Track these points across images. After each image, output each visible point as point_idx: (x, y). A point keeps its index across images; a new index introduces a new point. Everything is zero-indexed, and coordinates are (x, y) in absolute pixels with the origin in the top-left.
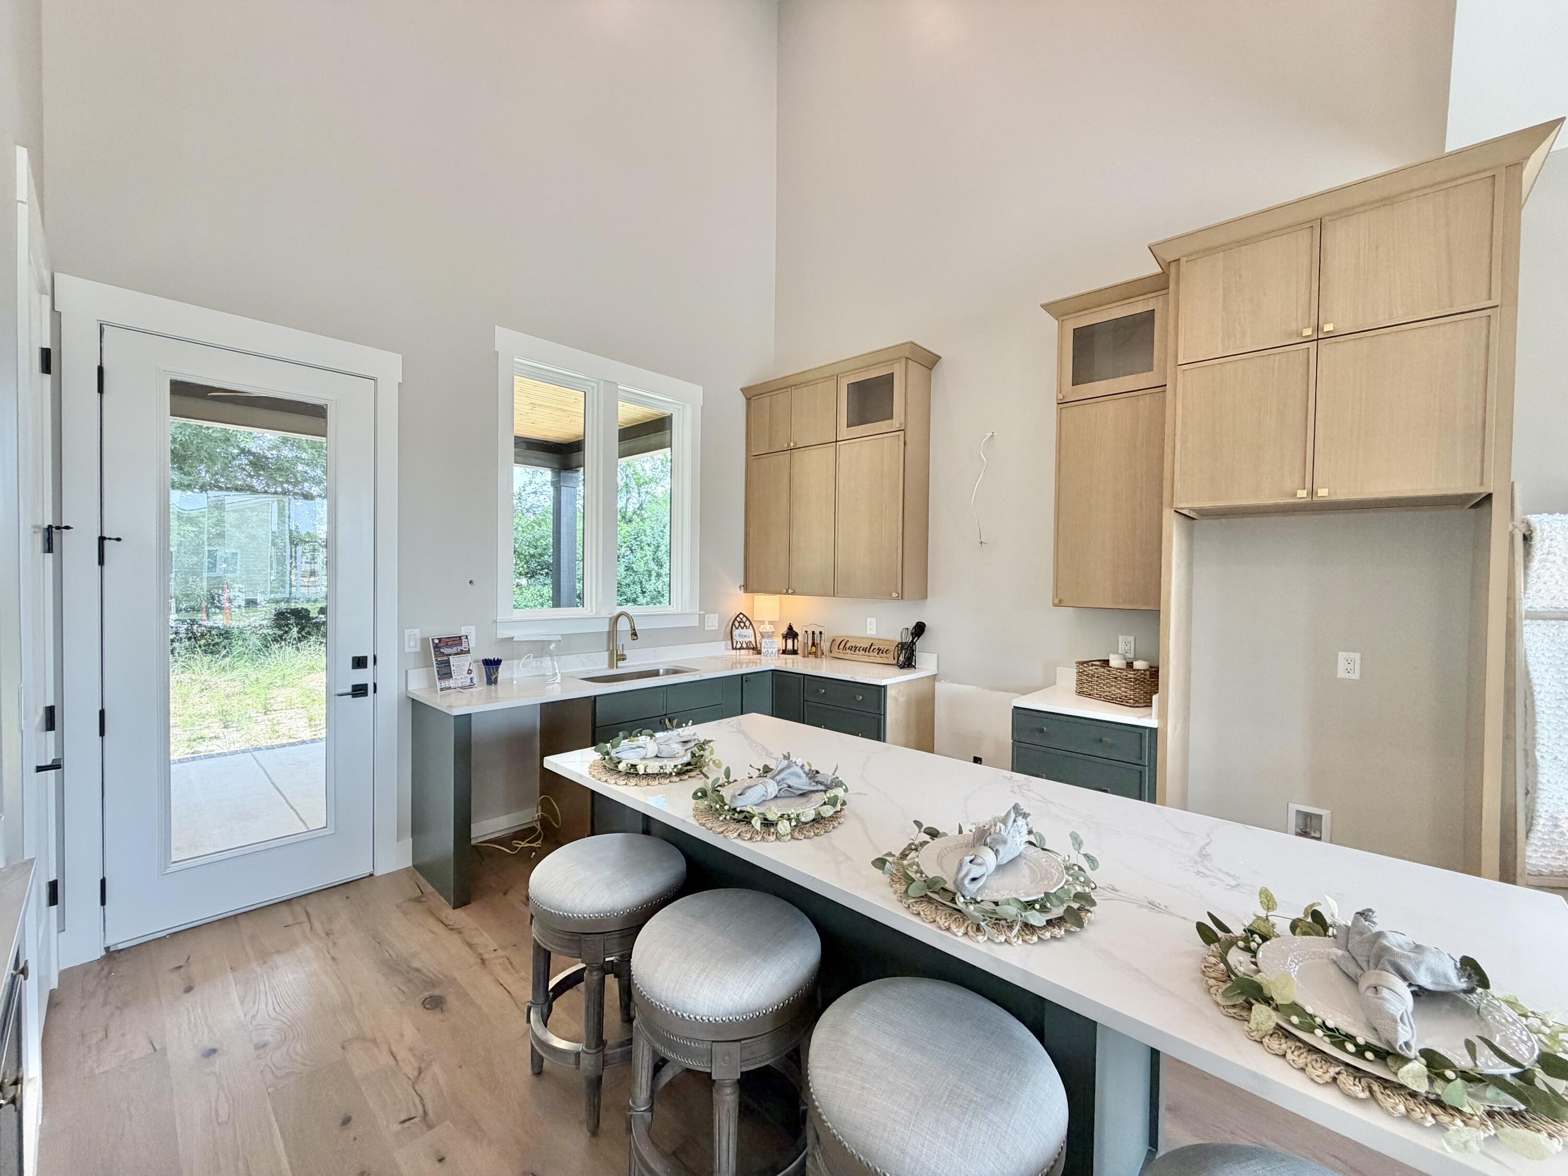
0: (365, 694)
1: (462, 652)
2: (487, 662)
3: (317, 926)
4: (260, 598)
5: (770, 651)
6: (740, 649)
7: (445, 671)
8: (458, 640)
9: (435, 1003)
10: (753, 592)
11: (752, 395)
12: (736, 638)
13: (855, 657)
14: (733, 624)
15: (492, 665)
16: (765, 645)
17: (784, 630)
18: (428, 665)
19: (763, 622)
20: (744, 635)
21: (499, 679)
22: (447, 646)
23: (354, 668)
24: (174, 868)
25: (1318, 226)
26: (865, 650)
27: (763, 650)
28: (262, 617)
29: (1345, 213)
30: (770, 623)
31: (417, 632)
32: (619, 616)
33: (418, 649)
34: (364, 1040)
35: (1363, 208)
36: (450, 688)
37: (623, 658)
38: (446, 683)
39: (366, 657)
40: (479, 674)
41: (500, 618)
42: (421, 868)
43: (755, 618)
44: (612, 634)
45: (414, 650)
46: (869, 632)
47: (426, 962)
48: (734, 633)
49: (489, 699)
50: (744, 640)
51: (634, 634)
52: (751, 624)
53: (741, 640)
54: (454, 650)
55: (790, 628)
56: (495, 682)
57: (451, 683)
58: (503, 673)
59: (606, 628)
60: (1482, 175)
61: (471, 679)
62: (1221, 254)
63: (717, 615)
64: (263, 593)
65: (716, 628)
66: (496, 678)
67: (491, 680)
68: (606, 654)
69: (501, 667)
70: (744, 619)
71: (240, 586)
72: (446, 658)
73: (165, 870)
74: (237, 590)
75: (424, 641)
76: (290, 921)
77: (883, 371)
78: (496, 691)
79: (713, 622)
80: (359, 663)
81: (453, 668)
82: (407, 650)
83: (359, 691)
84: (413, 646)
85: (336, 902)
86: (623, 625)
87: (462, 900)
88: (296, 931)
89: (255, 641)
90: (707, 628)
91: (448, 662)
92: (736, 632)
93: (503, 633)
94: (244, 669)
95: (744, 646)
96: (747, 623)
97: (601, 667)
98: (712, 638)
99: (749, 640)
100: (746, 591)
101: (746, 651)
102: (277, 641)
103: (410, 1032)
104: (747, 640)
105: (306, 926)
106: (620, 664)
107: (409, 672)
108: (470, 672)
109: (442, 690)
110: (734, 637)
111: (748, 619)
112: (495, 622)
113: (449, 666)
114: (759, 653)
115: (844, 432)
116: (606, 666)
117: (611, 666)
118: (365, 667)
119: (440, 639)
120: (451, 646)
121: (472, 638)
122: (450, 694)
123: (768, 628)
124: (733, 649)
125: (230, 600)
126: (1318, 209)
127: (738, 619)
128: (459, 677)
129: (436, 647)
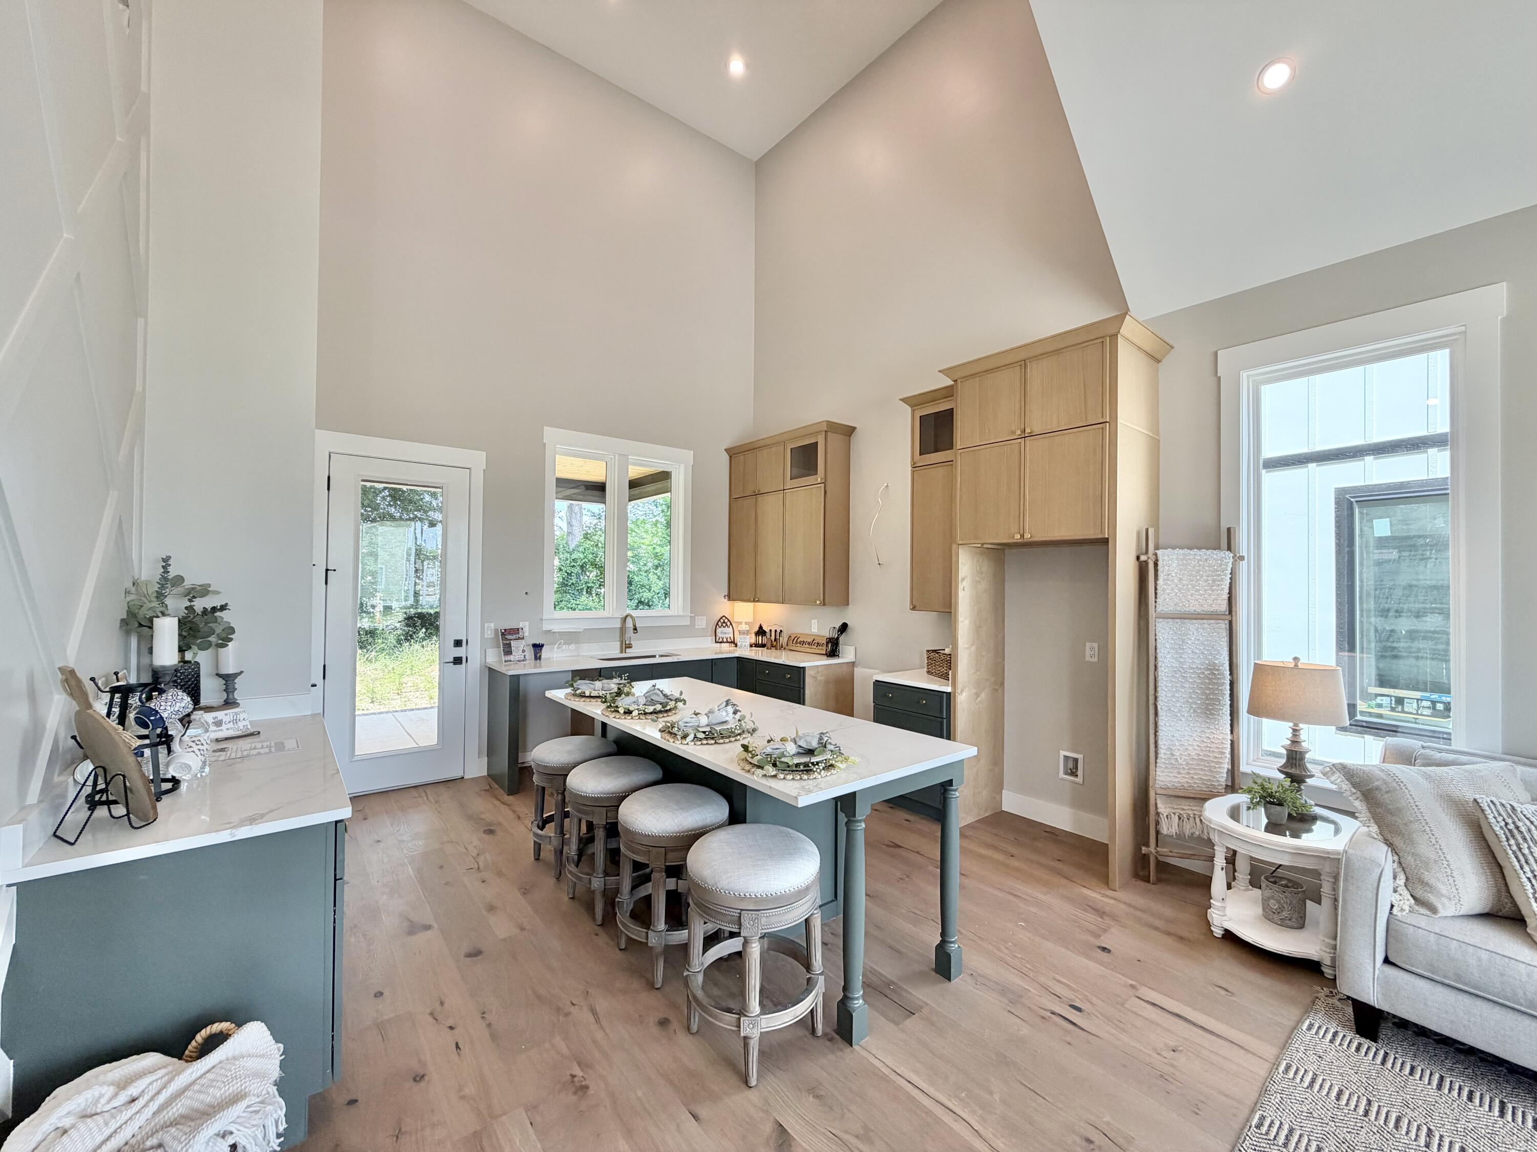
0: (461, 663)
1: (519, 638)
2: (535, 646)
3: (431, 798)
4: (395, 605)
5: (744, 644)
6: (721, 642)
7: (508, 651)
8: (516, 631)
9: (491, 832)
10: (734, 600)
11: (733, 453)
12: (719, 635)
13: (802, 649)
14: (717, 624)
15: (538, 647)
16: (738, 639)
17: (756, 629)
18: (498, 647)
19: (741, 623)
20: (725, 633)
21: (542, 657)
22: (510, 634)
23: (455, 646)
24: (355, 758)
25: (1024, 364)
26: (809, 644)
27: (739, 644)
28: (396, 620)
29: (1036, 358)
30: (746, 623)
31: (492, 625)
32: (626, 617)
33: (493, 636)
34: (452, 842)
35: (1043, 357)
36: (510, 661)
37: (629, 646)
38: (508, 658)
39: (462, 640)
40: (530, 653)
41: (545, 617)
42: (492, 776)
43: (736, 619)
44: (623, 630)
45: (490, 636)
46: (813, 630)
47: (488, 817)
48: (717, 631)
49: (535, 667)
50: (725, 636)
51: (635, 629)
52: (731, 624)
53: (723, 636)
54: (514, 637)
55: (761, 627)
56: (540, 658)
57: (511, 657)
58: (545, 653)
59: (619, 625)
60: (1096, 341)
61: (525, 656)
62: (978, 379)
63: (705, 617)
64: (397, 600)
65: (705, 627)
66: (540, 656)
67: (537, 657)
68: (619, 643)
69: (544, 649)
70: (726, 621)
71: (382, 595)
72: (508, 642)
73: (353, 758)
74: (378, 598)
75: (496, 630)
76: (417, 795)
77: (812, 441)
78: (540, 663)
79: (702, 623)
80: (458, 643)
81: (513, 648)
82: (486, 636)
83: (458, 661)
84: (489, 634)
85: (442, 788)
86: (629, 623)
87: (512, 792)
88: (419, 800)
89: (392, 639)
90: (697, 627)
91: (510, 644)
92: (719, 630)
93: (546, 627)
94: (384, 659)
95: (725, 640)
96: (728, 623)
97: (616, 653)
98: (702, 634)
99: (729, 636)
100: (729, 599)
101: (727, 644)
102: (408, 640)
103: (476, 842)
104: (727, 636)
105: (425, 798)
106: (628, 650)
107: (487, 650)
108: (524, 651)
109: (505, 661)
110: (717, 634)
111: (729, 620)
112: (542, 620)
113: (511, 647)
114: (736, 646)
115: (789, 483)
116: (619, 651)
117: (622, 652)
118: (461, 646)
119: (505, 630)
120: (512, 634)
121: (526, 630)
122: (510, 665)
123: (744, 627)
124: (716, 642)
125: (373, 607)
126: (1022, 355)
127: (722, 621)
128: (516, 655)
129: (503, 634)
